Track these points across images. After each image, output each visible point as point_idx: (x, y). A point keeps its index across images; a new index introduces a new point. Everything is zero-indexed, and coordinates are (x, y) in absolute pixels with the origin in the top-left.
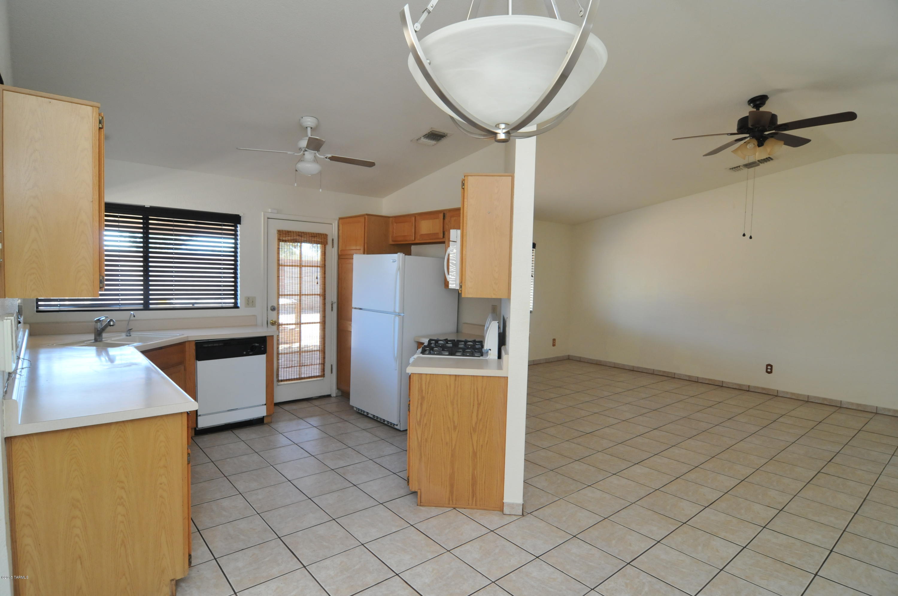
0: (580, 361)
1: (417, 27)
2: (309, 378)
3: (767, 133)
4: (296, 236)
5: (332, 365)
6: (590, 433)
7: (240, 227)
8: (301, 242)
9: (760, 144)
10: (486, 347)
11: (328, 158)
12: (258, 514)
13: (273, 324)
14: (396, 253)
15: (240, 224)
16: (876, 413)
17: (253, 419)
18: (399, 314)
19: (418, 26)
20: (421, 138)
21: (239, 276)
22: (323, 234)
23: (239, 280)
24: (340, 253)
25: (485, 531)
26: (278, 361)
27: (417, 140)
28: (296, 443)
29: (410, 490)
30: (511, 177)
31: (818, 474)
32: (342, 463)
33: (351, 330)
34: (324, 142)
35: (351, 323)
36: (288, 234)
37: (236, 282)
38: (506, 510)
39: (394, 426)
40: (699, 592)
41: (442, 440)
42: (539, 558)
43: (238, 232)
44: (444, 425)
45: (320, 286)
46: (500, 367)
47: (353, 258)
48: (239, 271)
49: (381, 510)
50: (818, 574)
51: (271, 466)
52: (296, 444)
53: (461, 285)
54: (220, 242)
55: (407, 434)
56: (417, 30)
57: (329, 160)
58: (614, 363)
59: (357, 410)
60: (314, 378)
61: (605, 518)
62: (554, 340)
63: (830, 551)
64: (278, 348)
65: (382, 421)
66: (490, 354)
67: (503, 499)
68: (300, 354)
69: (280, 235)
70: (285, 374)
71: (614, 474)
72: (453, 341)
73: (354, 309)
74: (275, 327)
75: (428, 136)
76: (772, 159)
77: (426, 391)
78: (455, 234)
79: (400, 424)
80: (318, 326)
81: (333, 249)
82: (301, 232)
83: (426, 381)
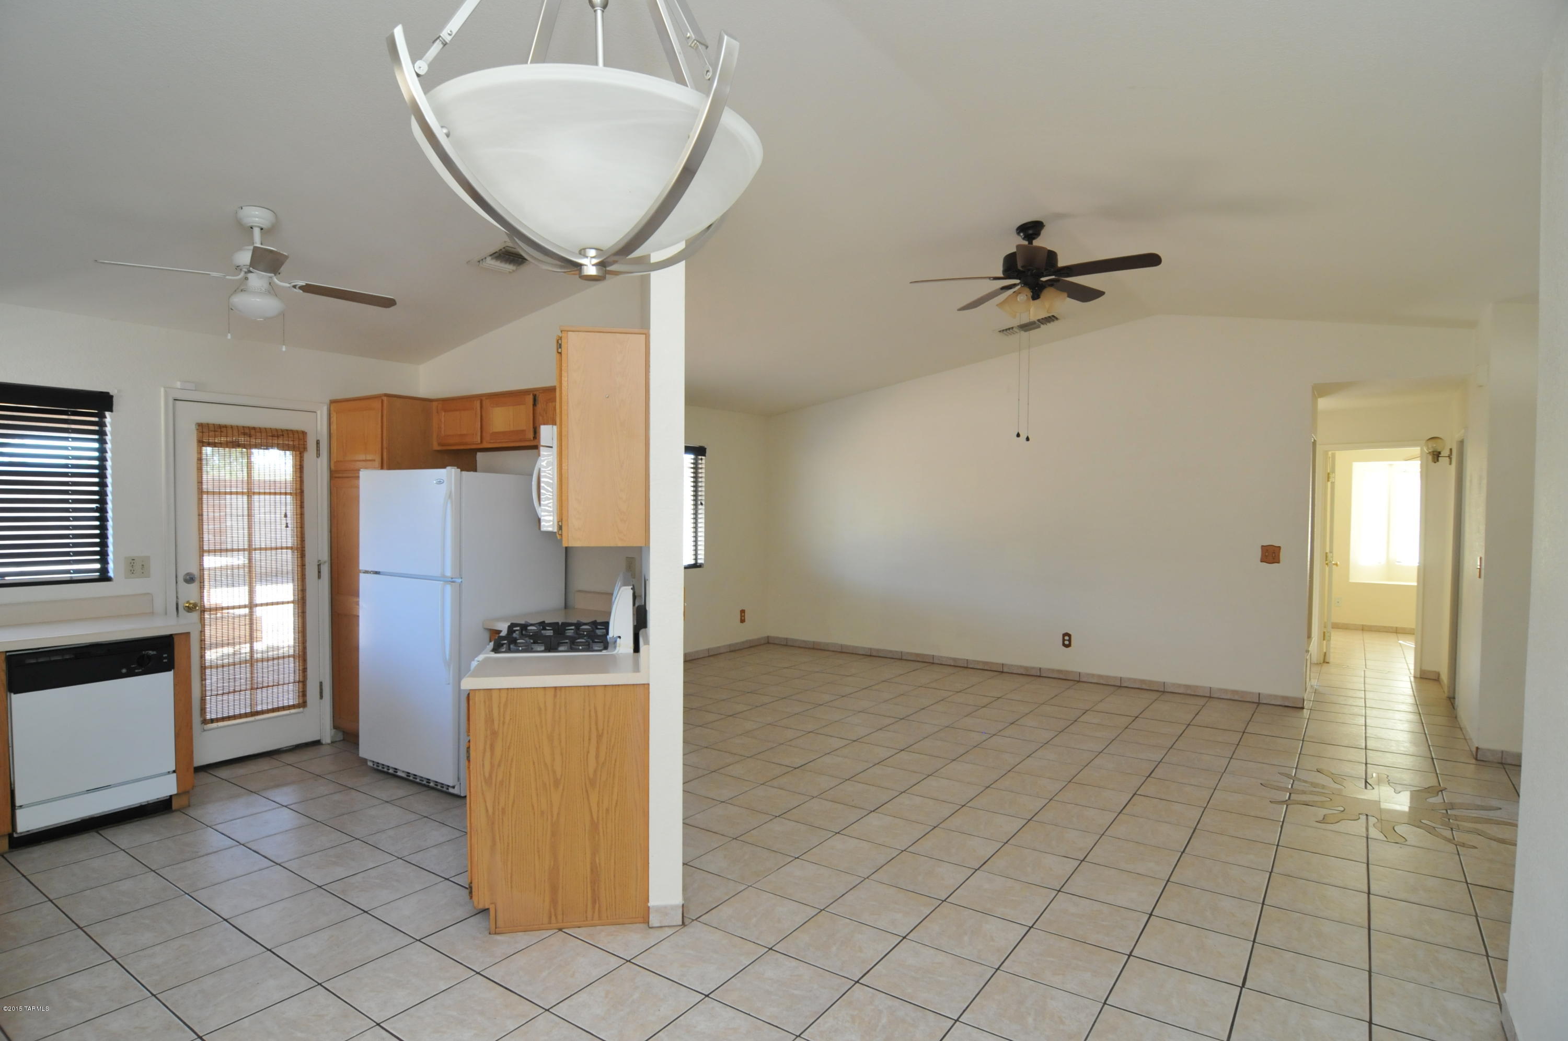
0: (786, 644)
1: (420, 67)
2: (273, 710)
3: (1044, 279)
4: (239, 435)
5: (321, 684)
6: (800, 768)
7: (111, 417)
8: (249, 446)
9: (1036, 296)
10: (613, 632)
11: (297, 287)
12: (154, 995)
13: (190, 609)
14: (444, 467)
15: (111, 410)
16: (1210, 697)
17: (146, 803)
18: (453, 580)
19: (422, 66)
20: (486, 258)
21: (110, 515)
22: (297, 432)
23: (110, 524)
24: (333, 468)
25: (615, 962)
26: (204, 682)
27: (479, 262)
28: (242, 842)
29: (475, 908)
30: (644, 335)
31: (1134, 798)
32: (340, 872)
33: (359, 612)
34: (286, 257)
35: (358, 600)
36: (221, 432)
37: (103, 528)
38: (654, 920)
39: (448, 789)
40: (964, 1011)
41: (533, 808)
42: (710, 996)
43: (106, 426)
44: (536, 779)
45: (293, 530)
46: (636, 668)
47: (358, 477)
48: (110, 506)
49: (419, 955)
50: (1133, 954)
51: (187, 895)
52: (243, 845)
53: (560, 524)
54: (66, 448)
55: (466, 804)
56: (421, 72)
57: (301, 291)
58: (842, 645)
59: (374, 765)
60: (284, 710)
61: (822, 910)
62: (743, 612)
63: (1148, 915)
64: (202, 657)
65: (424, 782)
66: (620, 644)
67: (648, 902)
68: (252, 665)
69: (203, 432)
70: (220, 706)
71: (836, 833)
72: (554, 626)
73: (364, 573)
74: (195, 616)
75: (500, 255)
76: (1057, 319)
77: (499, 720)
78: (547, 433)
79: (460, 784)
80: (289, 610)
81: (319, 460)
82: (249, 428)
83: (500, 703)
